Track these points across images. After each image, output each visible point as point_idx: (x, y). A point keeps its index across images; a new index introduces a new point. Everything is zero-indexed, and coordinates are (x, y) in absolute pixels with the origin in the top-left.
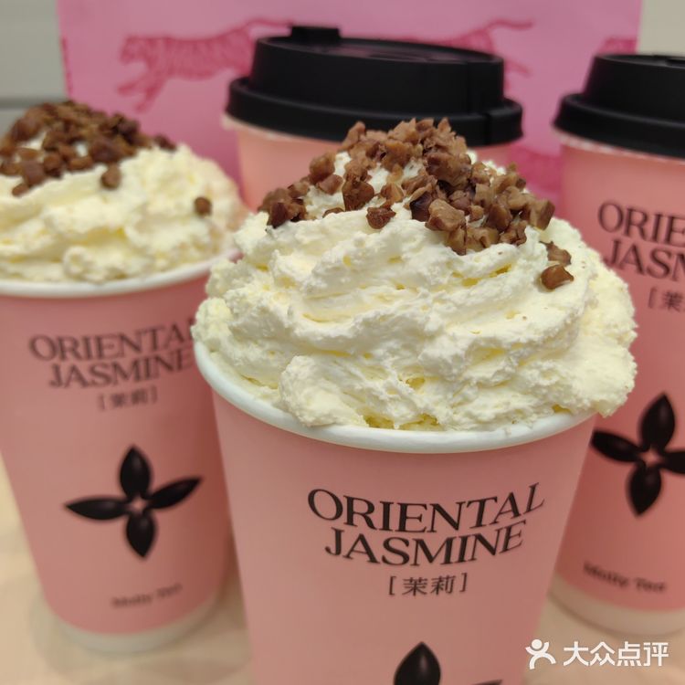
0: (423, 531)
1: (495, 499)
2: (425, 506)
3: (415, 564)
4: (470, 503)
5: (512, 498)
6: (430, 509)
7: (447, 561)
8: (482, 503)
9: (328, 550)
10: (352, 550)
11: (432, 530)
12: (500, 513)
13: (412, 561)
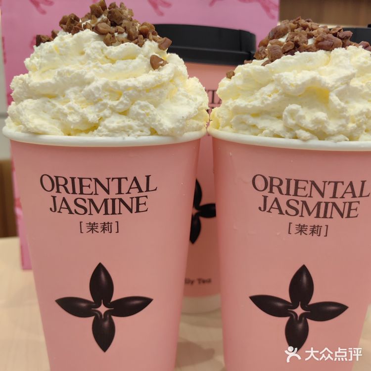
0: (92, 194)
1: (126, 178)
2: (90, 179)
3: (91, 214)
4: (113, 179)
5: (135, 179)
6: (93, 180)
7: (106, 213)
8: (120, 179)
9: (51, 209)
10: (61, 208)
11: (96, 194)
12: (130, 188)
13: (88, 212)
